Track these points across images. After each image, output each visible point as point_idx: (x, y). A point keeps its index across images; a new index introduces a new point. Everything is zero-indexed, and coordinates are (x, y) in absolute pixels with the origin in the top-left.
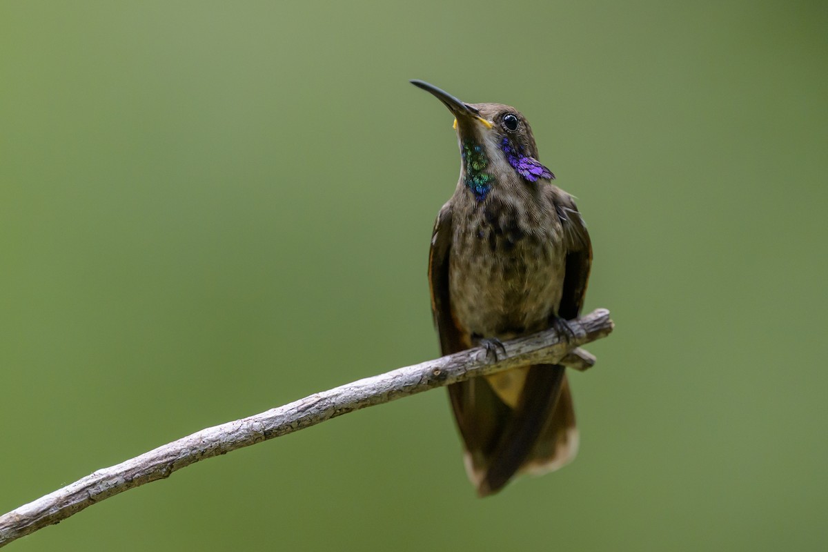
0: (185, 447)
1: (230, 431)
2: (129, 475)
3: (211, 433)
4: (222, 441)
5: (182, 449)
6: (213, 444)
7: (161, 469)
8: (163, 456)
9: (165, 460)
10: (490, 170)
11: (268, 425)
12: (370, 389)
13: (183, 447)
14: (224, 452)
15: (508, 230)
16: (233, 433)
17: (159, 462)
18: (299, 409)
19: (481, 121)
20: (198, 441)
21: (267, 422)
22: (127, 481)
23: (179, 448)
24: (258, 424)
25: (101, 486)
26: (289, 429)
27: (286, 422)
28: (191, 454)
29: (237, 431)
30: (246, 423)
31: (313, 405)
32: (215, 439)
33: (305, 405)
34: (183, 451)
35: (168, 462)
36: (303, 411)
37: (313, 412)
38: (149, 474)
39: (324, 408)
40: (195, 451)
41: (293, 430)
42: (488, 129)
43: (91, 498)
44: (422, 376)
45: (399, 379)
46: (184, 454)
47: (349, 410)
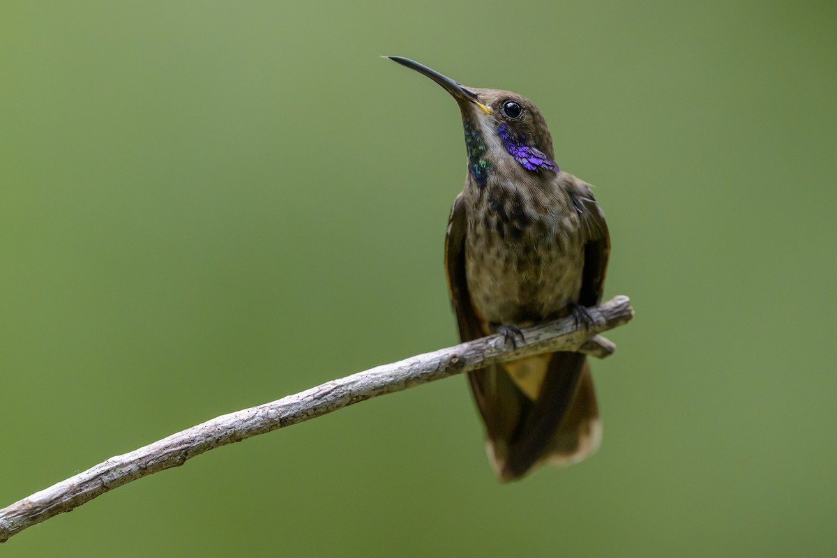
0: (200, 434)
1: (246, 419)
2: (143, 462)
3: (226, 420)
4: (237, 428)
5: (196, 437)
6: (228, 431)
7: (175, 456)
8: (177, 444)
9: (179, 448)
10: (488, 156)
11: (283, 412)
12: (386, 376)
13: (197, 434)
14: (240, 440)
15: (514, 217)
16: (248, 420)
17: (173, 449)
18: (316, 396)
19: (479, 106)
20: (213, 429)
21: (283, 409)
22: (140, 468)
23: (194, 435)
24: (273, 411)
25: (114, 474)
26: (305, 416)
27: (302, 409)
28: (206, 442)
29: (253, 418)
30: (261, 410)
31: (329, 393)
32: (230, 427)
33: (322, 392)
34: (198, 439)
35: (182, 450)
36: (319, 398)
37: (329, 399)
38: (164, 461)
39: (340, 395)
40: (210, 438)
41: (309, 417)
42: (486, 114)
43: (104, 486)
44: (440, 364)
45: (417, 366)
46: (199, 441)
47: (365, 397)
